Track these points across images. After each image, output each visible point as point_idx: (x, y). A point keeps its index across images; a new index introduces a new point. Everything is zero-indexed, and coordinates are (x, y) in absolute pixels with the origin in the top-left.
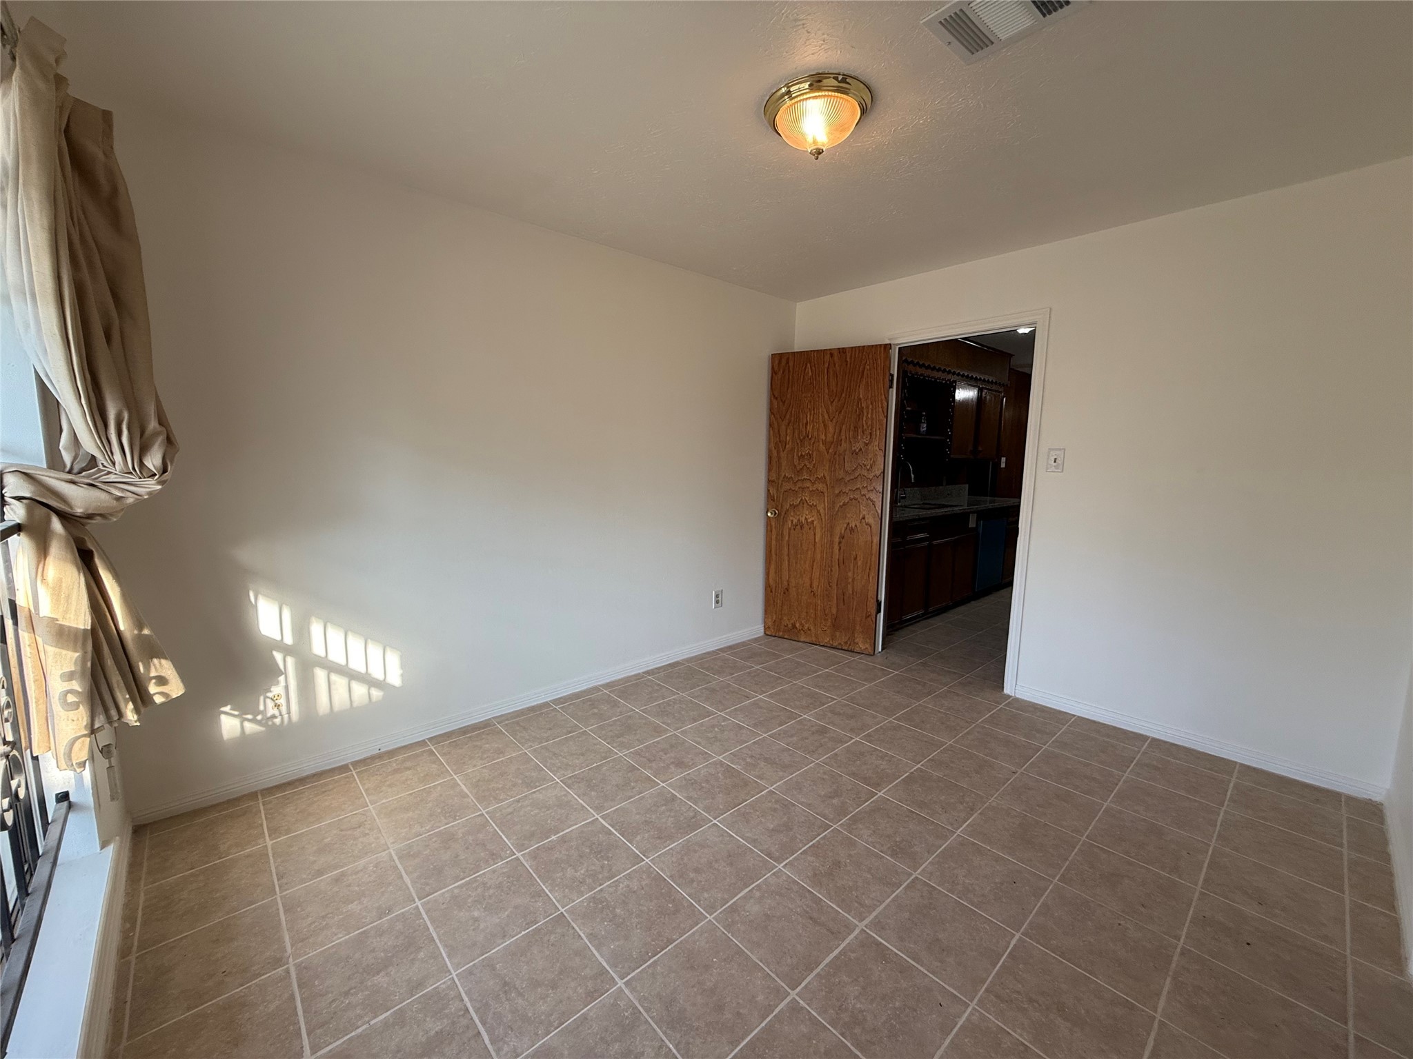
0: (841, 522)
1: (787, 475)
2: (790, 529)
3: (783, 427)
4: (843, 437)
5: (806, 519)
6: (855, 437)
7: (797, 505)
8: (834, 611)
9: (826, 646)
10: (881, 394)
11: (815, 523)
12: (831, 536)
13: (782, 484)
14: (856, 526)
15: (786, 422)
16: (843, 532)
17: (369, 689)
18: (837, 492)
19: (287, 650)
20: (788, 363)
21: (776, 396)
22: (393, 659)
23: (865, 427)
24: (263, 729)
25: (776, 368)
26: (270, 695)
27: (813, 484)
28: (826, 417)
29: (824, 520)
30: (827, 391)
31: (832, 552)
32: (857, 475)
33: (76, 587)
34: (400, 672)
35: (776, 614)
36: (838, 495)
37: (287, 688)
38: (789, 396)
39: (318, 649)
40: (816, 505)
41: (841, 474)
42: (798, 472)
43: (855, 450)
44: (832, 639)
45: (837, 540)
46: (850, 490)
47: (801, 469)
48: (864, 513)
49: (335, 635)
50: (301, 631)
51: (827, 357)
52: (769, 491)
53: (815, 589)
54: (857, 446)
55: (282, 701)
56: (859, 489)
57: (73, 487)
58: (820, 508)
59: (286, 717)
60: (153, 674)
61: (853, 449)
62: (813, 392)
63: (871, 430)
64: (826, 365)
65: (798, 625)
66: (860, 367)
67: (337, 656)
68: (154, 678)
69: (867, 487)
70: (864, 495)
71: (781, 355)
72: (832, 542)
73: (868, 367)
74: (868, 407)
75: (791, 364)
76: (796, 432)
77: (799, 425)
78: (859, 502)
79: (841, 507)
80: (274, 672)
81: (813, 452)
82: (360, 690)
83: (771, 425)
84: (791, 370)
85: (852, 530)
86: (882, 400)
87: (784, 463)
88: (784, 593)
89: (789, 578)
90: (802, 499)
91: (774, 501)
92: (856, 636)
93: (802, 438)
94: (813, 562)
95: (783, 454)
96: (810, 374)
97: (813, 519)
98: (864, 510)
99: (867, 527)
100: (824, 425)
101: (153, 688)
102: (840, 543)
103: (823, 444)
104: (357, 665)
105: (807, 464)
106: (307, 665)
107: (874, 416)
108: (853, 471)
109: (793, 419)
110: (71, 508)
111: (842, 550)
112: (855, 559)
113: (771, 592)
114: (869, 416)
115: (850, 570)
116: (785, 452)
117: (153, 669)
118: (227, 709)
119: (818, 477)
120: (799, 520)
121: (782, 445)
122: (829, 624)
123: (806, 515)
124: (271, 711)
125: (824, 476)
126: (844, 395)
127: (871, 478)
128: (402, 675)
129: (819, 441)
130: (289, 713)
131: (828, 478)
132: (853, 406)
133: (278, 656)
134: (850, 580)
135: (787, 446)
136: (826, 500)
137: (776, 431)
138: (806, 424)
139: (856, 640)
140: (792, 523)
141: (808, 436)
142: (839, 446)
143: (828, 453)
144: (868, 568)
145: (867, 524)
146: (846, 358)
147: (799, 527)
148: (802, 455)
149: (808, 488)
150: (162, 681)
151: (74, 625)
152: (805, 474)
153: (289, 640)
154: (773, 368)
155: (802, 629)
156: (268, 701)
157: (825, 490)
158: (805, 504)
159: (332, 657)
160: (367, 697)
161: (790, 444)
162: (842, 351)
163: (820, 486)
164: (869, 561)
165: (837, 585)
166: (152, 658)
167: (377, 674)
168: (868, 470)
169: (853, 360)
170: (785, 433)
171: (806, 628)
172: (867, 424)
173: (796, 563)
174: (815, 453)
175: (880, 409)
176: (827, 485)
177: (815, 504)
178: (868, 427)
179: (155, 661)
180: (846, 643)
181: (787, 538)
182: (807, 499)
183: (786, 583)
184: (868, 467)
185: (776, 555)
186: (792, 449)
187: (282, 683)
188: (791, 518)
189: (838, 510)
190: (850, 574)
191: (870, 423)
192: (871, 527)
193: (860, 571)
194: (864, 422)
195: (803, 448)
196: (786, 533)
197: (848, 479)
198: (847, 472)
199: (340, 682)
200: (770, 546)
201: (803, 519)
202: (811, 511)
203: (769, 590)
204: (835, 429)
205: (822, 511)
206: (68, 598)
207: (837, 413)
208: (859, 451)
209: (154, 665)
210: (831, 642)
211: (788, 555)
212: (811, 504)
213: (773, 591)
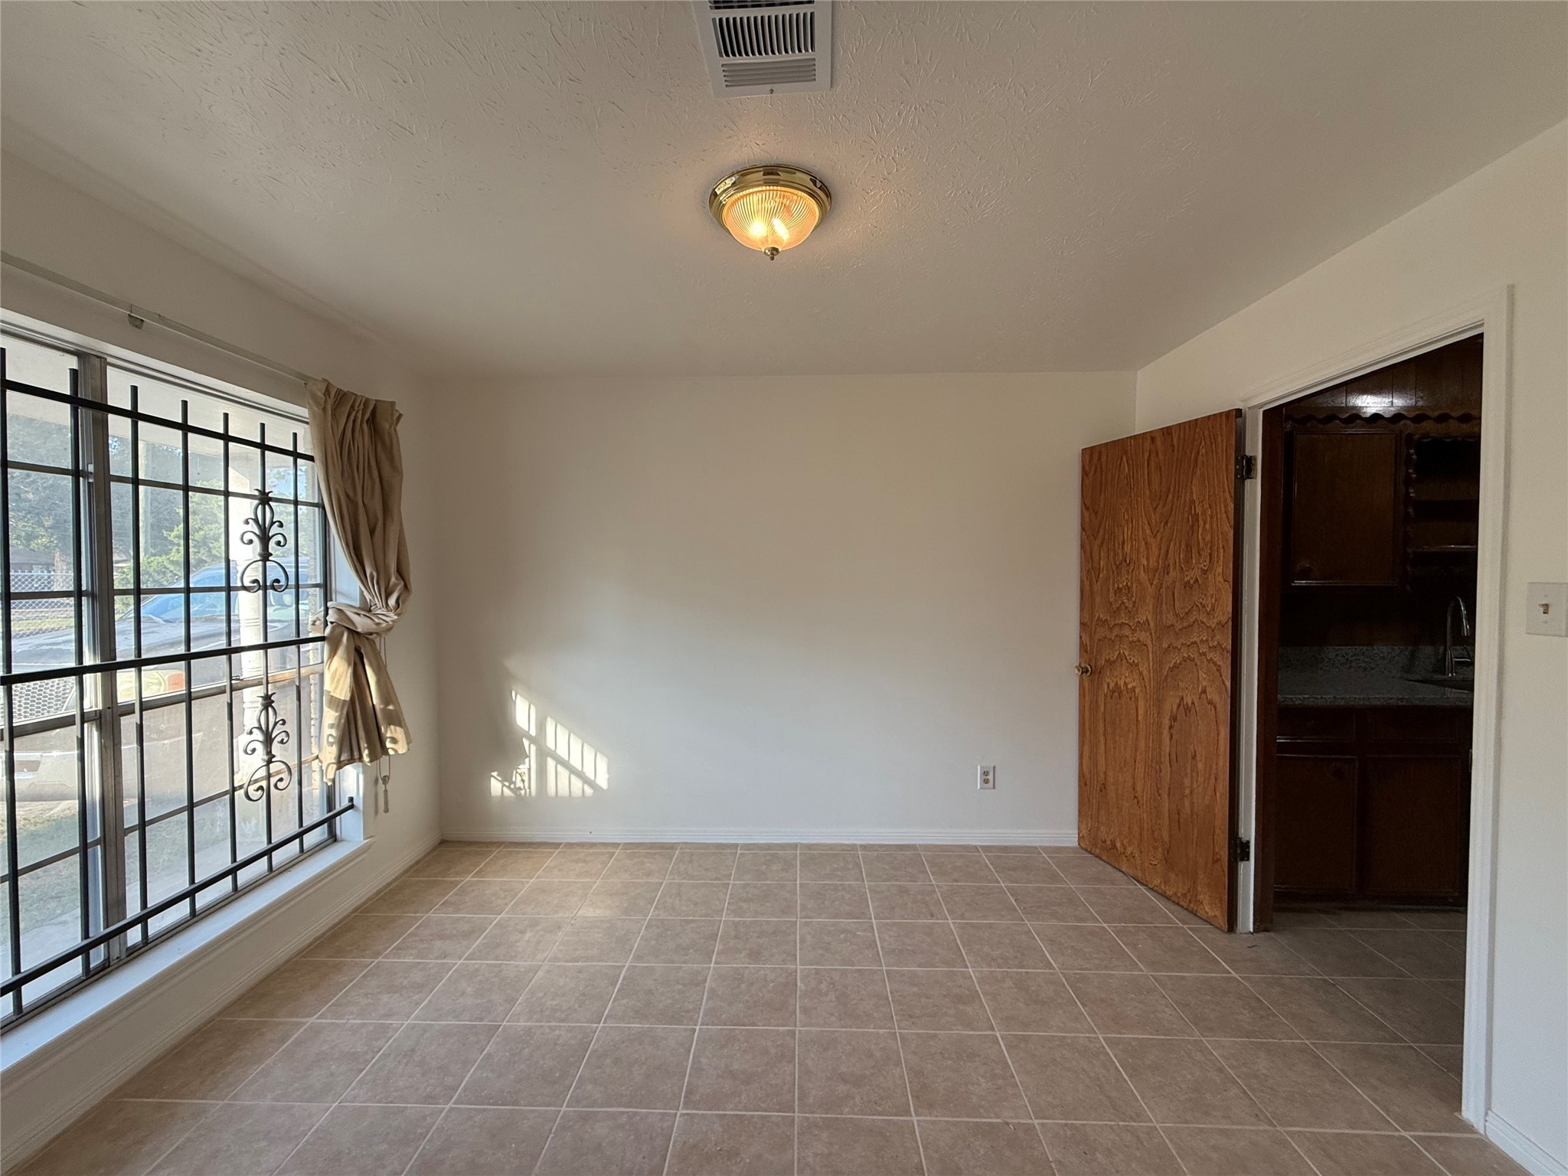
0: (1171, 693)
1: (1101, 616)
2: (1106, 695)
3: (1096, 548)
4: (1171, 562)
5: (1126, 684)
6: (1188, 560)
7: (1114, 662)
8: (1166, 838)
9: (1156, 891)
10: (1224, 492)
11: (1137, 690)
12: (1159, 713)
13: (1096, 629)
14: (1193, 703)
15: (1098, 542)
16: (1175, 709)
17: (583, 786)
18: (1165, 645)
19: (532, 740)
20: (1100, 458)
21: (1088, 505)
22: (602, 764)
23: (1202, 545)
24: (512, 795)
25: (1087, 468)
26: (518, 771)
27: (1134, 631)
28: (1148, 532)
29: (1148, 687)
30: (1148, 492)
31: (1160, 741)
32: (1192, 620)
33: (345, 674)
34: (607, 776)
35: (1091, 818)
36: (1166, 651)
37: (529, 770)
38: (1102, 505)
39: (550, 744)
40: (1138, 664)
41: (1168, 620)
42: (1115, 612)
43: (1189, 582)
44: (1165, 883)
45: (1166, 722)
46: (1182, 644)
47: (1118, 608)
48: (1204, 683)
49: (563, 734)
50: (541, 727)
51: (1147, 444)
52: (1081, 637)
53: (1139, 794)
54: (1191, 575)
55: (526, 778)
56: (1195, 643)
57: (357, 616)
58: (1143, 669)
59: (528, 790)
60: (388, 735)
61: (1186, 579)
62: (1130, 496)
63: (1211, 548)
64: (1146, 455)
65: (1118, 845)
66: (1191, 453)
67: (562, 752)
68: (389, 737)
69: (1207, 640)
70: (1204, 654)
71: (1092, 449)
72: (1160, 725)
73: (1204, 450)
74: (1204, 513)
75: (1104, 458)
76: (1112, 554)
77: (1114, 545)
78: (1196, 665)
79: (1171, 669)
80: (523, 755)
81: (1132, 583)
82: (577, 784)
83: (1082, 546)
84: (1104, 467)
85: (1187, 709)
86: (1225, 500)
87: (1098, 600)
88: (1101, 791)
89: (1106, 768)
90: (1120, 653)
91: (1087, 653)
92: (1199, 889)
93: (1118, 563)
94: (1136, 751)
95: (1097, 587)
96: (1127, 470)
97: (1134, 684)
98: (1205, 679)
99: (1209, 707)
100: (1146, 543)
101: (388, 745)
102: (1171, 727)
103: (1144, 571)
104: (575, 762)
105: (1125, 601)
106: (543, 754)
107: (1215, 527)
108: (1187, 614)
109: (1107, 536)
110: (356, 628)
111: (1174, 741)
112: (1194, 757)
113: (1086, 785)
114: (1208, 526)
115: (1186, 774)
116: (1099, 583)
117: (389, 732)
118: (495, 774)
119: (1138, 622)
120: (1117, 683)
121: (1095, 574)
122: (1159, 855)
123: (1125, 678)
124: (519, 784)
125: (1147, 620)
126: (1170, 497)
127: (1213, 626)
128: (608, 779)
129: (1139, 568)
130: (530, 788)
131: (1152, 624)
132: (1183, 514)
133: (526, 742)
134: (1187, 792)
135: (1101, 575)
136: (1151, 658)
137: (1088, 555)
138: (1123, 543)
139: (1201, 897)
140: (1108, 687)
141: (1126, 561)
142: (1166, 576)
143: (1152, 584)
144: (1213, 776)
145: (1209, 703)
146: (1172, 441)
147: (1116, 694)
148: (1118, 588)
149: (1127, 637)
150: (394, 741)
151: (338, 697)
152: (1123, 615)
153: (533, 732)
154: (1083, 468)
155: (1124, 853)
156: (518, 775)
157: (1149, 642)
158: (1124, 661)
159: (559, 752)
160: (581, 791)
161: (1105, 572)
162: (1167, 431)
163: (1143, 636)
164: (1214, 766)
165: (1169, 795)
166: (390, 725)
167: (590, 774)
168: (1208, 614)
169: (1181, 442)
170: (1098, 558)
171: (1129, 852)
172: (1204, 539)
173: (1115, 748)
174: (1134, 586)
175: (1224, 515)
176: (1151, 635)
177: (1136, 661)
178: (1206, 545)
179: (392, 727)
180: (1185, 895)
181: (1102, 710)
182: (1126, 653)
183: (1102, 776)
184: (1208, 610)
185: (1090, 731)
186: (1108, 579)
187: (527, 766)
188: (1108, 680)
189: (1167, 675)
190: (1187, 782)
191: (1208, 538)
192: (1215, 709)
193: (1201, 780)
194: (1200, 537)
195: (1119, 578)
196: (1101, 699)
197: (1180, 627)
198: (1177, 615)
199: (563, 773)
200: (1084, 717)
201: (1121, 683)
202: (1132, 671)
203: (1084, 782)
204: (1160, 549)
205: (1145, 673)
206: (339, 680)
207: (1162, 525)
208: (1194, 582)
209: (391, 730)
210: (1163, 887)
211: (1104, 735)
212: (1131, 661)
213: (1088, 783)
